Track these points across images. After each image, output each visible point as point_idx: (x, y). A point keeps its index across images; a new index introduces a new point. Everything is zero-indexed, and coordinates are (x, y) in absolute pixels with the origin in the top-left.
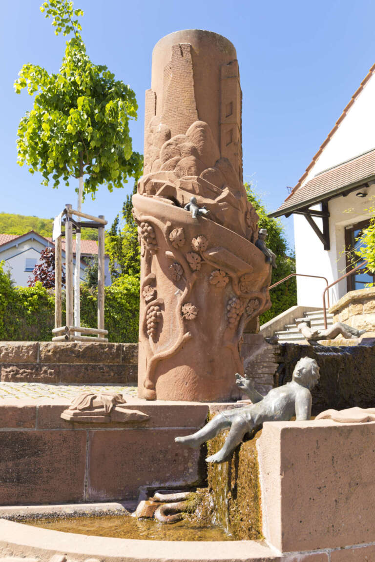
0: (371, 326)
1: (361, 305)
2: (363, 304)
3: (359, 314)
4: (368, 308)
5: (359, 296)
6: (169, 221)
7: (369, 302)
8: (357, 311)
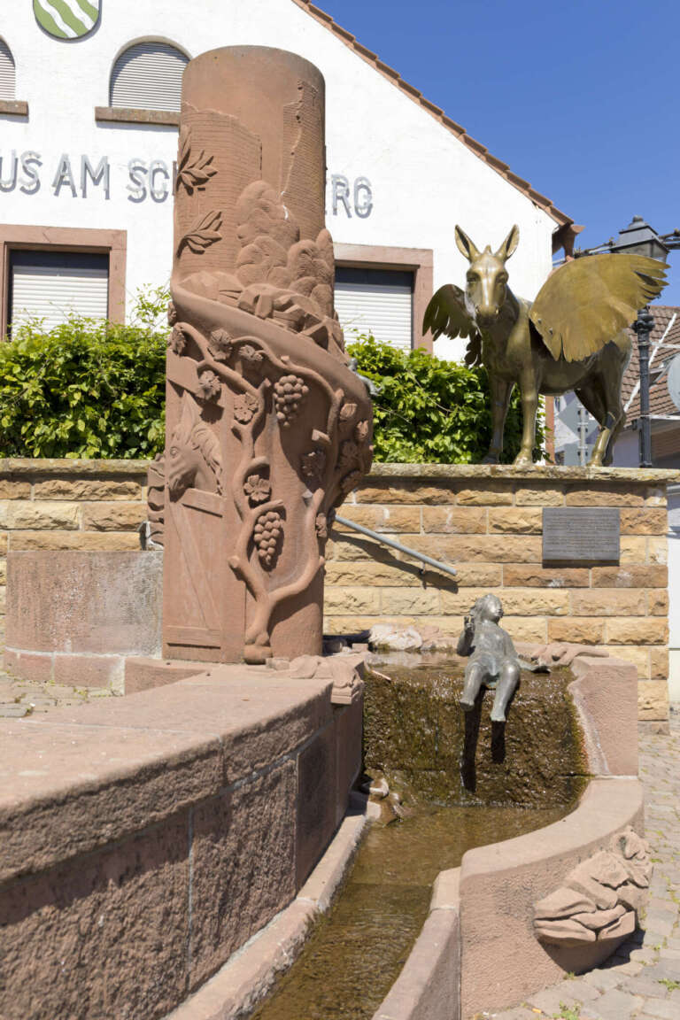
0: (51, 520)
1: (28, 484)
2: (33, 485)
3: (21, 498)
4: (45, 491)
5: (30, 469)
6: (343, 388)
7: (47, 482)
8: (20, 493)
